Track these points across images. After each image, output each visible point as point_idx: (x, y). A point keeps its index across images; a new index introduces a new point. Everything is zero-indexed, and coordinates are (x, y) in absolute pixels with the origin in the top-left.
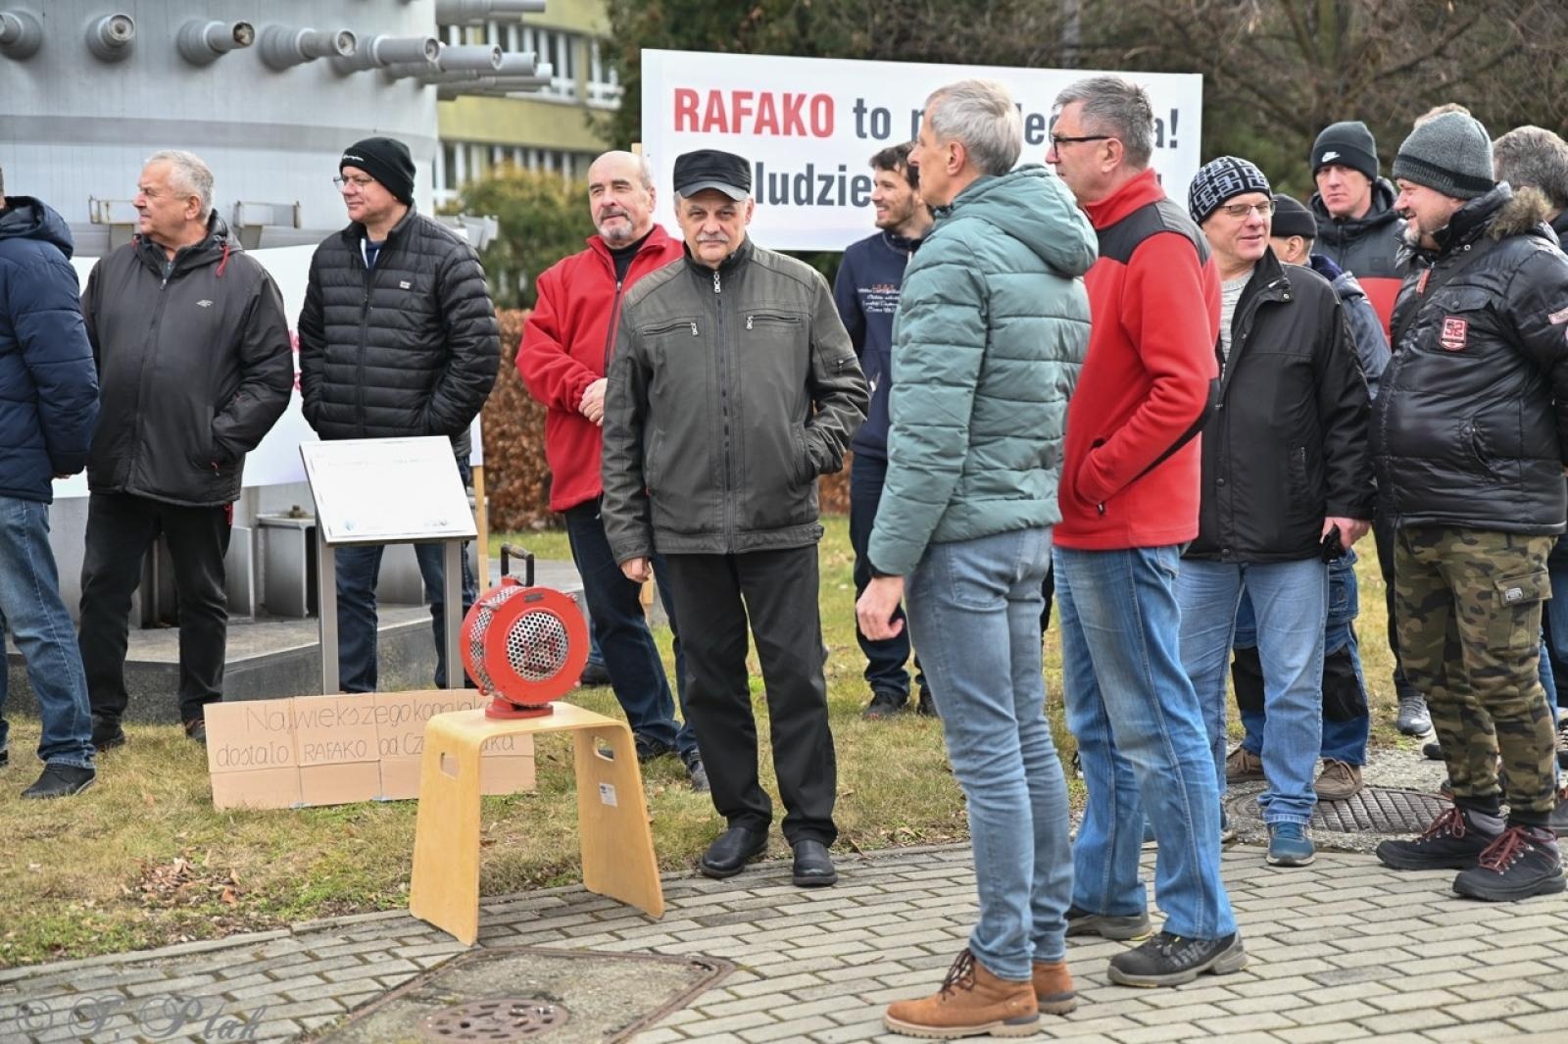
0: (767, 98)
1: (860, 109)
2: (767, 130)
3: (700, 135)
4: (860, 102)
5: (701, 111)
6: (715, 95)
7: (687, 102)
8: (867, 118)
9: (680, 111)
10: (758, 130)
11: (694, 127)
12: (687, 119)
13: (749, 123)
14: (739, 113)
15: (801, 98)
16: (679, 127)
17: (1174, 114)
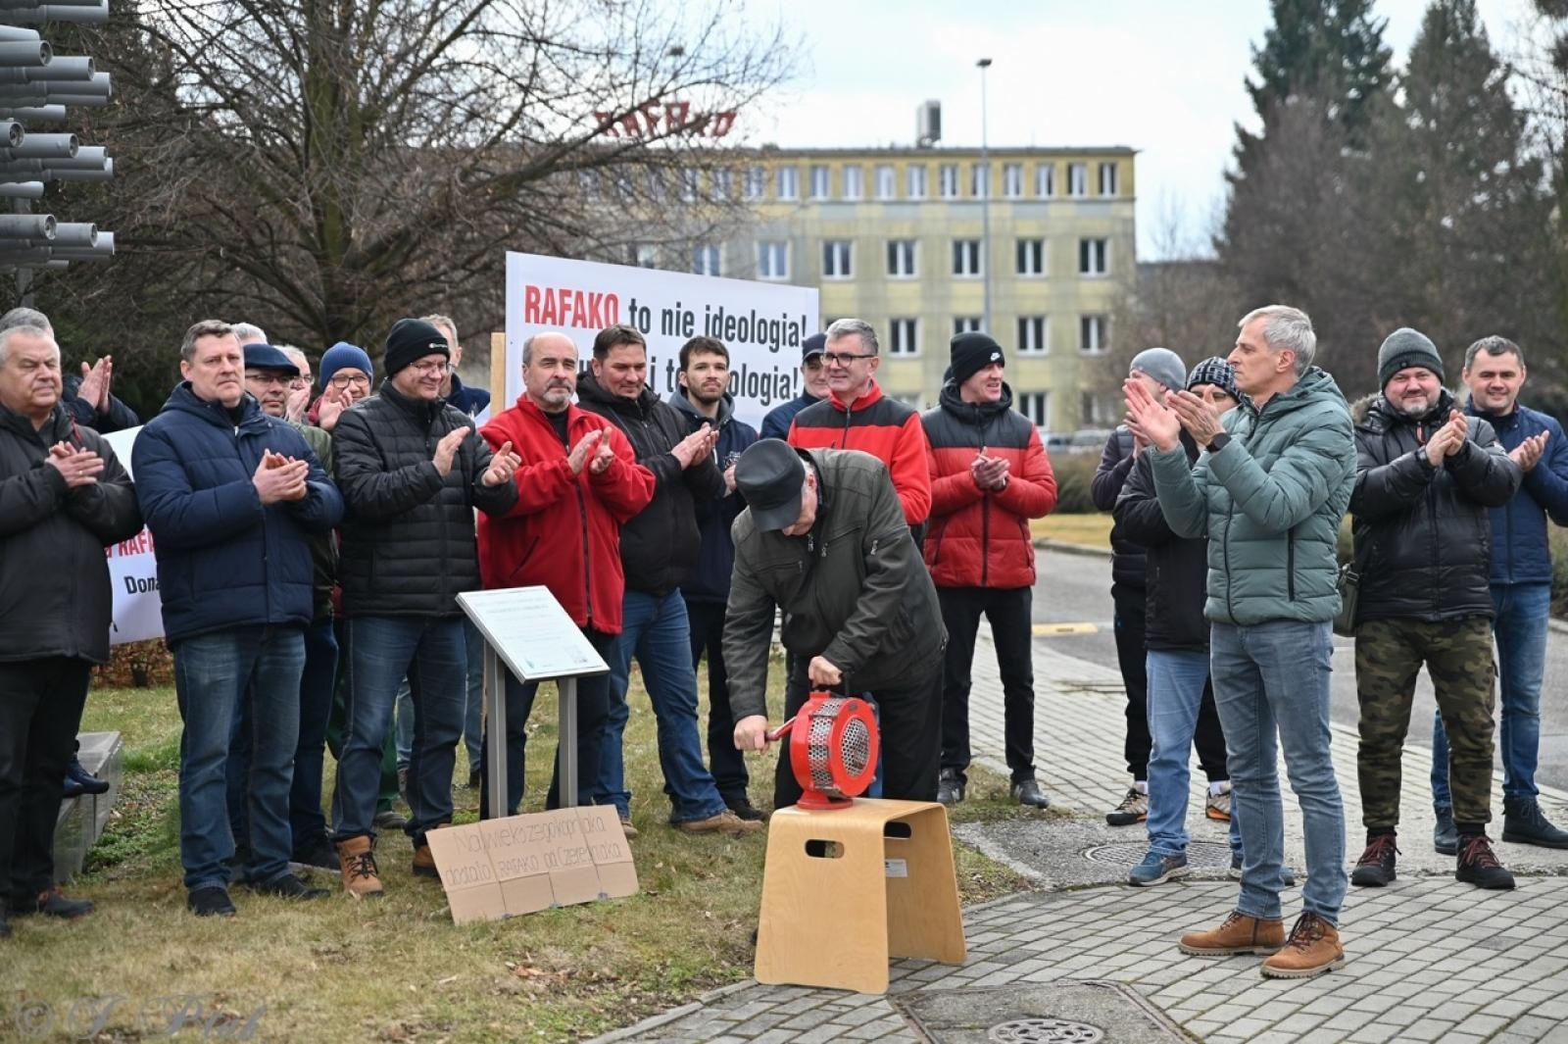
0: (580, 295)
1: (633, 308)
2: (579, 323)
3: (540, 326)
4: (633, 301)
5: (541, 306)
6: (550, 292)
7: (533, 298)
8: (637, 314)
9: (531, 305)
10: (574, 324)
11: (537, 321)
12: (532, 311)
13: (569, 315)
14: (565, 307)
15: (600, 296)
16: (528, 320)
17: (804, 318)
